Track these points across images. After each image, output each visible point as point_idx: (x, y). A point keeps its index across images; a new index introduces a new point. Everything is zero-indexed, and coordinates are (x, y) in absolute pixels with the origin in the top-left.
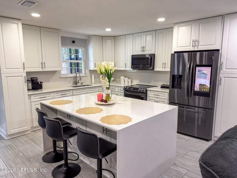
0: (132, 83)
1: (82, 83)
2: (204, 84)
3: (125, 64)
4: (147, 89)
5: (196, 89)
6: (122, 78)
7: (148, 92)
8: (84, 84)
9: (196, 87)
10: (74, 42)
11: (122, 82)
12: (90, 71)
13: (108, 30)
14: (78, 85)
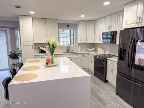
0: (105, 53)
1: (72, 51)
2: (143, 59)
3: (99, 39)
4: (107, 58)
5: (135, 63)
6: (99, 49)
7: (108, 61)
8: (73, 51)
9: (136, 61)
10: (68, 26)
11: (99, 51)
12: (78, 43)
13: (83, 16)
14: (70, 52)
